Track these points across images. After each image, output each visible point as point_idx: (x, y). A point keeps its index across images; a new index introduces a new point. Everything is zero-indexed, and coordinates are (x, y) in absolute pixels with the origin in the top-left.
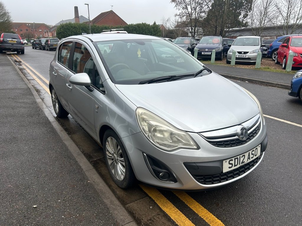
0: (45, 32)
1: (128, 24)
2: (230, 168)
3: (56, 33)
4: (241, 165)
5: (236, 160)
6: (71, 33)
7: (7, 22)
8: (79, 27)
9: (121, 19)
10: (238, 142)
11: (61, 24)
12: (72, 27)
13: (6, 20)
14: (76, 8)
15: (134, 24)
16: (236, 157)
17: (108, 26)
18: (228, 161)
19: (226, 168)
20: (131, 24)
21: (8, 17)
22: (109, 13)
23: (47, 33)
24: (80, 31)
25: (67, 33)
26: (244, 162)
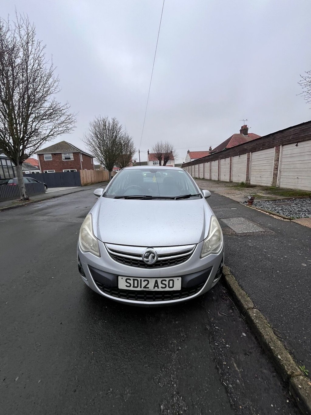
2: (127, 286)
4: (142, 289)
5: (136, 282)
10: (142, 264)
18: (125, 278)
26: (148, 288)
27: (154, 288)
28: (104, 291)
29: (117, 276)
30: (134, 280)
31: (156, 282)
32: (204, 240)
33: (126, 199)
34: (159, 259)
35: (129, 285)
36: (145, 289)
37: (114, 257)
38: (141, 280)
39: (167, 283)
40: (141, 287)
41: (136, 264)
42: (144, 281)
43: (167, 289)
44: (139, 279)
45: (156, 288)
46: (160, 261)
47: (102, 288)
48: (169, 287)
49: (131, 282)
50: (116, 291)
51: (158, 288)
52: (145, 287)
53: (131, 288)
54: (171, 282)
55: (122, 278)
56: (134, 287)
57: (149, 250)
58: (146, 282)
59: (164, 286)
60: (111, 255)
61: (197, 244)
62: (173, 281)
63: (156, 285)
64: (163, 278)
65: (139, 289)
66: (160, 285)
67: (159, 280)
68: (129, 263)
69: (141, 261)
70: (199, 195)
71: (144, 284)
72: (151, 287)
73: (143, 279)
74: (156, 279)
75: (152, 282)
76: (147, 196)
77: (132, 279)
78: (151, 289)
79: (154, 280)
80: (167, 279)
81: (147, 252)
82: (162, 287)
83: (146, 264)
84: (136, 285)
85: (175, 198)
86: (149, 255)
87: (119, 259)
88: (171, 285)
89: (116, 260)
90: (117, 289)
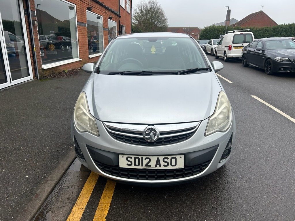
0: (196, 35)
1: (279, 24)
2: (128, 164)
3: (200, 36)
5: (137, 160)
6: (213, 35)
7: (164, 27)
8: (221, 30)
9: (271, 19)
10: (143, 142)
11: (205, 27)
12: (215, 29)
13: (164, 26)
14: (229, 12)
15: (286, 24)
16: (136, 156)
17: (253, 27)
18: (126, 157)
19: (123, 163)
20: (281, 24)
21: (166, 23)
22: (257, 14)
23: (197, 36)
24: (222, 33)
25: (209, 35)
26: (150, 166)
27: (156, 166)
28: (104, 171)
29: (117, 155)
30: (135, 158)
31: (158, 160)
32: (209, 117)
33: (122, 75)
34: (160, 136)
35: (130, 163)
36: (146, 168)
37: (114, 136)
38: (142, 158)
39: (169, 161)
40: (142, 165)
41: (137, 142)
42: (146, 159)
43: (170, 167)
44: (140, 157)
45: (158, 166)
46: (161, 139)
47: (102, 168)
48: (172, 165)
49: (132, 160)
50: (117, 170)
51: (160, 166)
52: (146, 165)
53: (132, 167)
54: (174, 160)
55: (123, 157)
56: (135, 165)
57: (149, 128)
58: (148, 160)
59: (166, 164)
60: (111, 134)
61: (201, 121)
62: (176, 159)
63: (158, 163)
64: (165, 155)
65: (140, 167)
66: (162, 163)
67: (161, 158)
68: (130, 141)
69: (141, 139)
70: (208, 68)
71: (145, 162)
72: (153, 165)
73: (144, 157)
74: (158, 157)
75: (154, 160)
76: (146, 72)
77: (133, 157)
78: (152, 168)
79: (156, 158)
80: (170, 157)
81: (148, 130)
82: (164, 166)
83: (147, 142)
84: (137, 163)
85: (179, 73)
86: (150, 132)
87: (118, 138)
88: (173, 163)
89: (116, 139)
90: (117, 168)
